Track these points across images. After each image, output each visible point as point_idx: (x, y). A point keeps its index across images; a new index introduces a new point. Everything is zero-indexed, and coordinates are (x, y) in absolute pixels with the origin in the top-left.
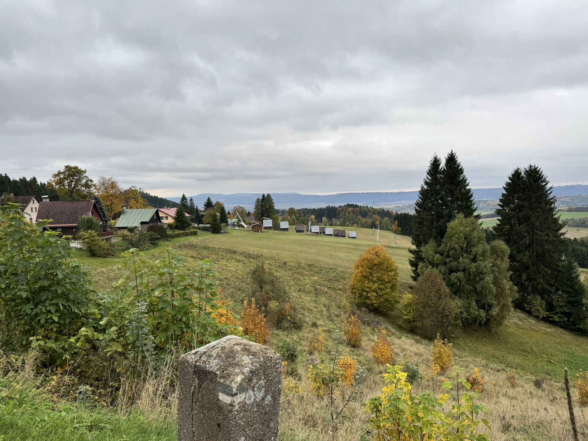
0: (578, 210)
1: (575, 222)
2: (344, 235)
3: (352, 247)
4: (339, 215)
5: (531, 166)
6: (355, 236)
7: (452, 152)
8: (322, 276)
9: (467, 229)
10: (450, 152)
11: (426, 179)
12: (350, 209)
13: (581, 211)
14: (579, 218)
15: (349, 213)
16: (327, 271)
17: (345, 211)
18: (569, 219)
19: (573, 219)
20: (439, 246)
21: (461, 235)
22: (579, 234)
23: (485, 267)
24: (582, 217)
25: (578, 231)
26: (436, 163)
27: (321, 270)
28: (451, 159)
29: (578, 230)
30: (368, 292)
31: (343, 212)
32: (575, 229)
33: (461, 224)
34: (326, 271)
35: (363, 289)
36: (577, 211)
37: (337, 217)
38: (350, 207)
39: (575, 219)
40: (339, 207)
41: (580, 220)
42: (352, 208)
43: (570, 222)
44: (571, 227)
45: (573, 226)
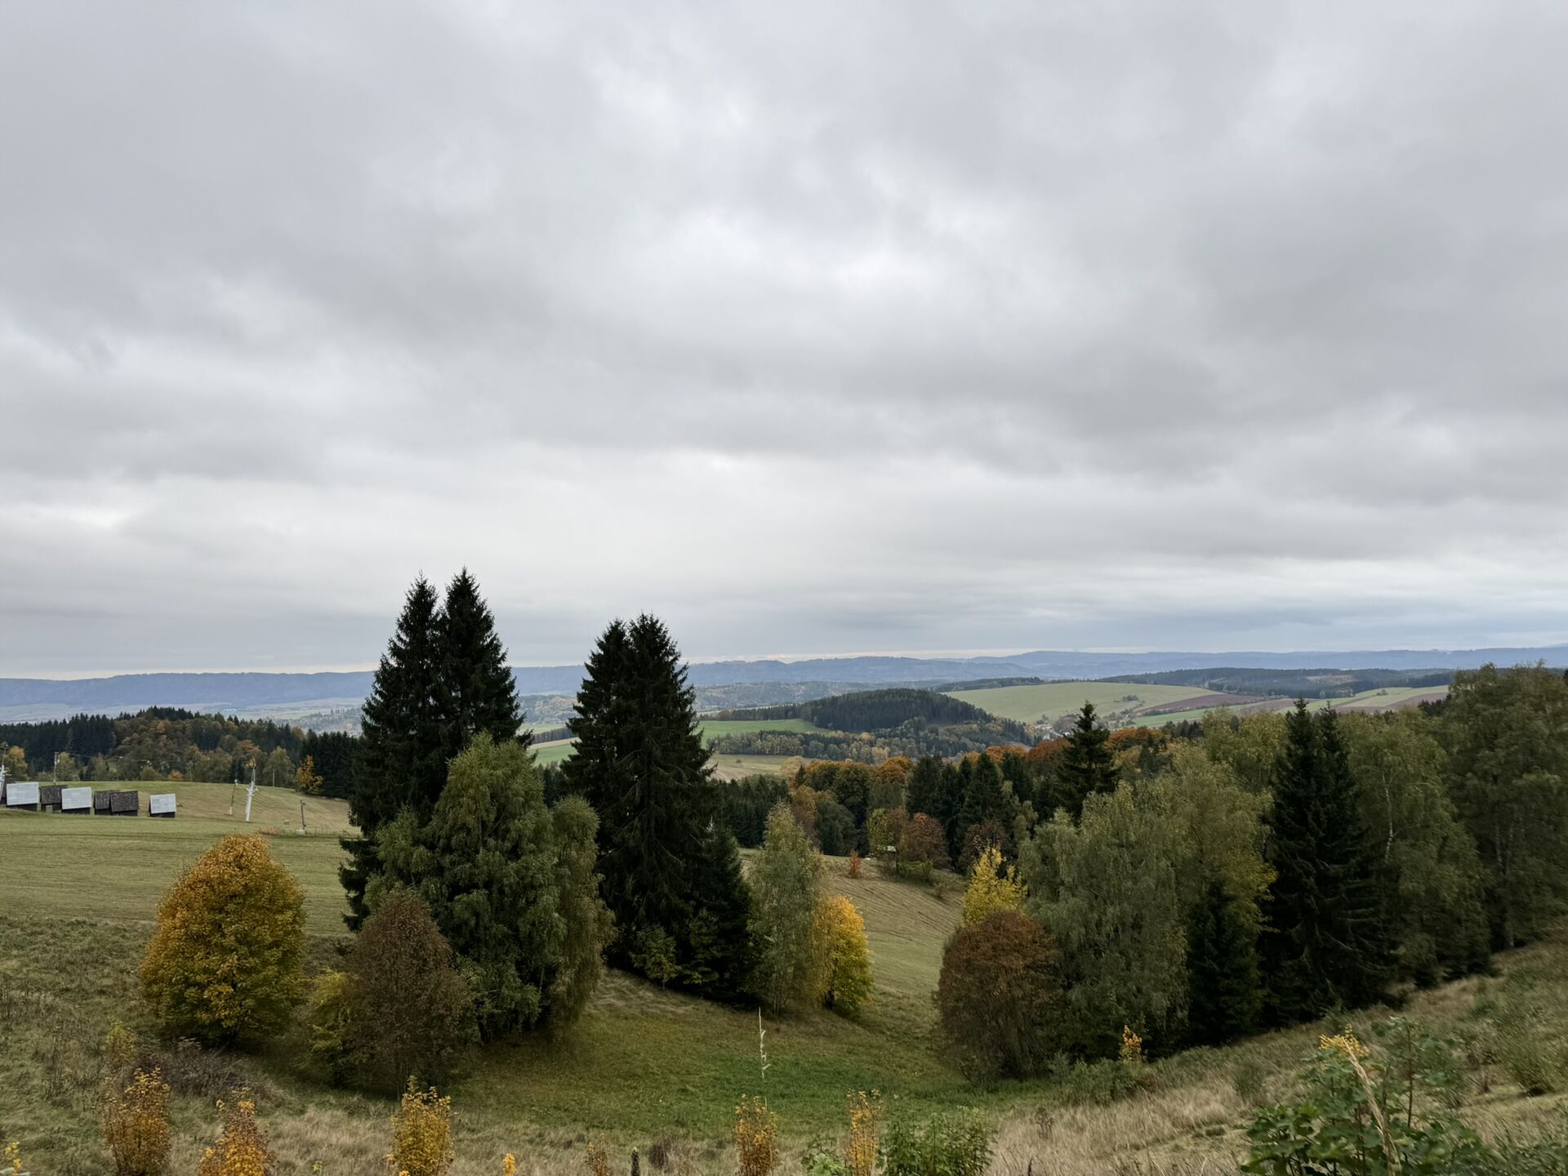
0: (739, 716)
1: (732, 744)
2: (131, 808)
3: (159, 844)
4: (119, 743)
5: (644, 618)
6: (172, 807)
7: (464, 573)
8: (36, 954)
9: (499, 772)
10: (459, 574)
11: (396, 640)
12: (161, 724)
13: (744, 720)
14: (739, 735)
15: (157, 736)
16: (60, 934)
17: (143, 730)
18: (720, 737)
19: (728, 737)
20: (423, 823)
21: (484, 789)
22: (740, 770)
23: (541, 869)
24: (746, 732)
25: (738, 765)
26: (422, 599)
27: (33, 934)
28: (463, 591)
29: (739, 762)
30: (202, 987)
31: (136, 735)
32: (733, 759)
33: (484, 760)
34: (54, 936)
35: (187, 978)
36: (736, 720)
37: (111, 750)
38: (162, 718)
39: (732, 735)
40: (119, 719)
41: (743, 738)
42: (167, 721)
43: (723, 744)
44: (725, 756)
45: (730, 753)
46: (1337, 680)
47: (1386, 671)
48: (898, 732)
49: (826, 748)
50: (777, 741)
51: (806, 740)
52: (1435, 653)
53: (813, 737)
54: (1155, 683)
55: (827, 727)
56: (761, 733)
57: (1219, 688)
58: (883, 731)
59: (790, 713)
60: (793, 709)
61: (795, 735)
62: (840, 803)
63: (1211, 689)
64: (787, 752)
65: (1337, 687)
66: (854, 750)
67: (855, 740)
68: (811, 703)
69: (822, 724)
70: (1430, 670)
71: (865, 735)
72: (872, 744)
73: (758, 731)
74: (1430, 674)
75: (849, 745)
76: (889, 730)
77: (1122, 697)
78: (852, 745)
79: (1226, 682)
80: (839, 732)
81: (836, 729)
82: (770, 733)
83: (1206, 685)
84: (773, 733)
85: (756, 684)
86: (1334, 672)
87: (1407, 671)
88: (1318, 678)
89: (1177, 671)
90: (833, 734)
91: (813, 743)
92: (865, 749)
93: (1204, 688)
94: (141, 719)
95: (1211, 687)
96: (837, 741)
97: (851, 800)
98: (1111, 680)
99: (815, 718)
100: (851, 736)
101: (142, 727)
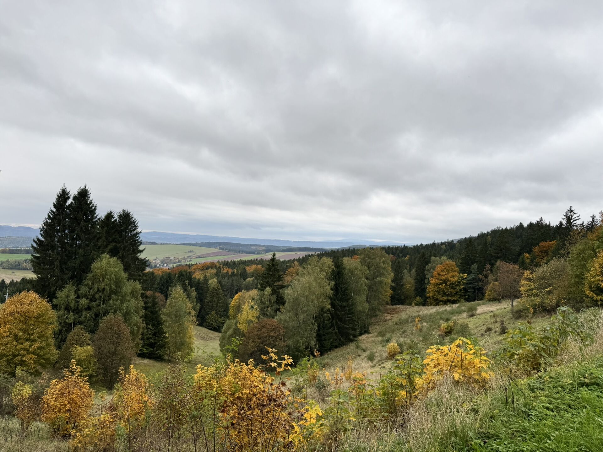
0: (12, 252)
1: (10, 264)
5: (124, 211)
7: (86, 187)
13: (15, 253)
14: (14, 260)
18: (3, 261)
19: (8, 261)
22: (15, 276)
24: (17, 259)
25: (13, 274)
32: (10, 272)
36: (10, 253)
39: (10, 260)
41: (15, 262)
46: (260, 248)
47: (274, 246)
52: (288, 241)
54: (200, 246)
57: (222, 249)
63: (219, 249)
65: (261, 251)
70: (287, 247)
74: (287, 248)
77: (187, 251)
79: (225, 247)
83: (218, 247)
85: (18, 237)
86: (260, 246)
87: (281, 247)
88: (254, 247)
89: (208, 242)
93: (217, 249)
95: (220, 249)
98: (184, 244)
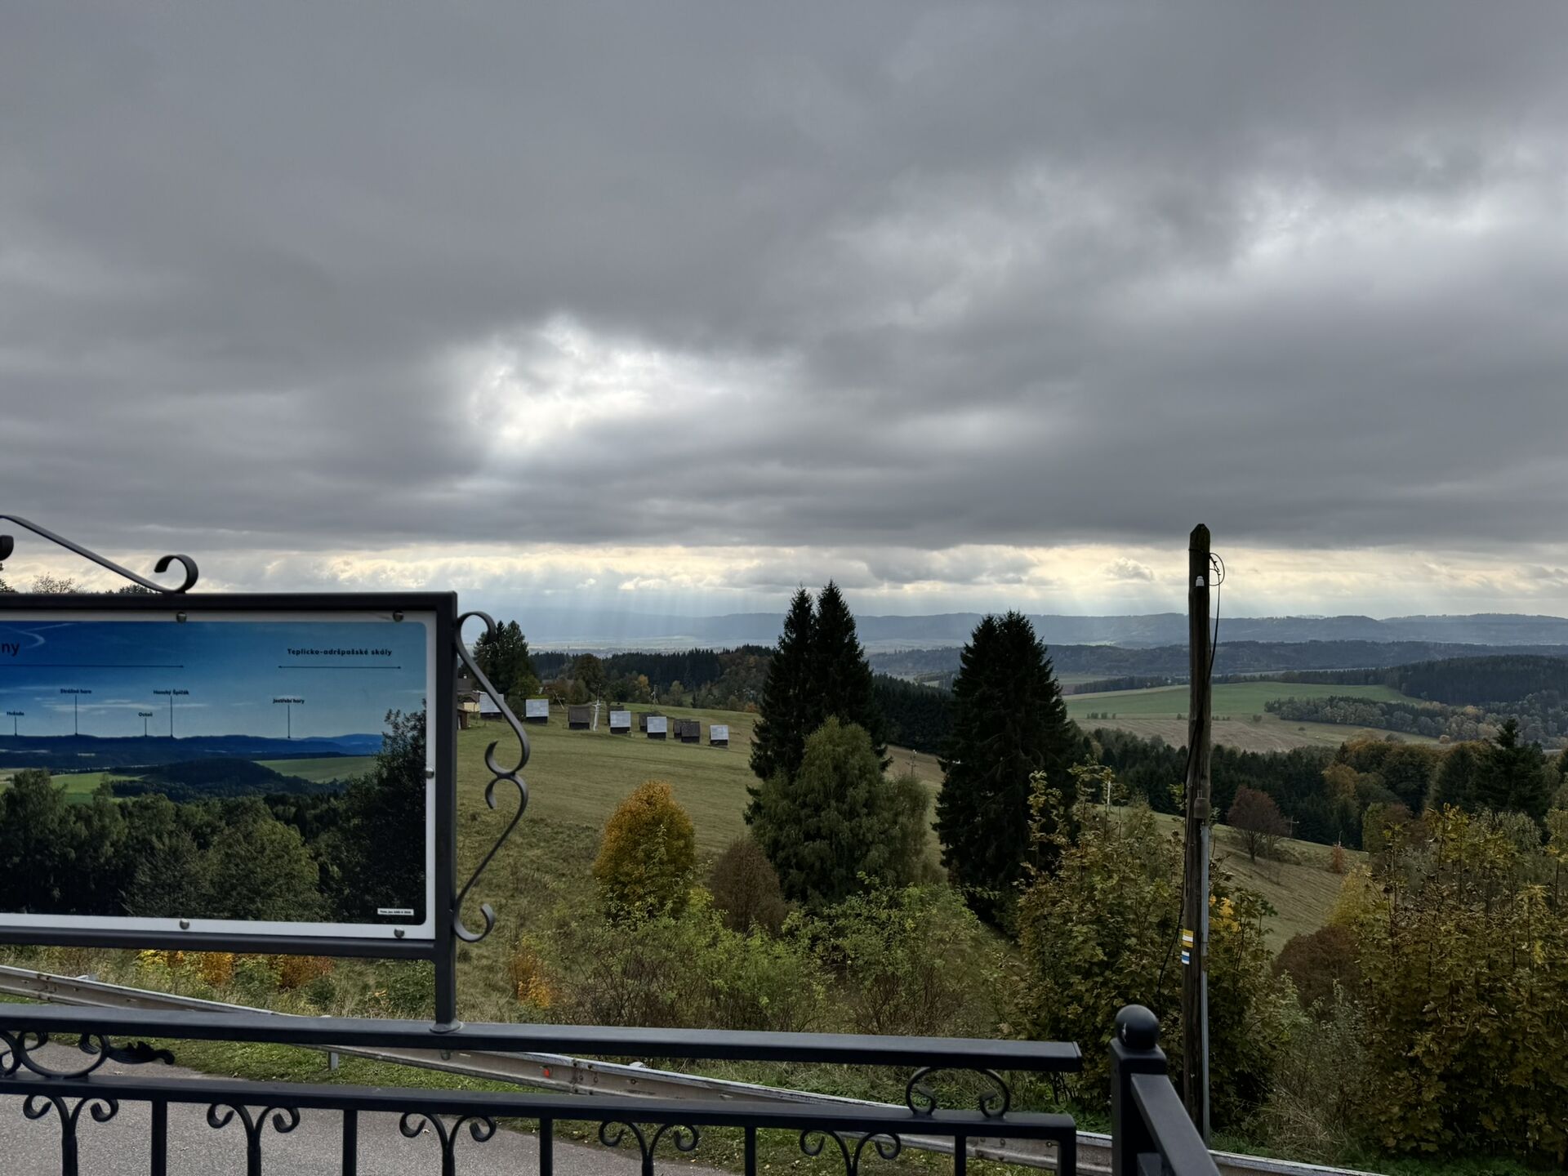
1: (1296, 709)
2: (695, 735)
4: (722, 674)
6: (725, 736)
7: (832, 583)
10: (827, 585)
12: (752, 659)
14: (1304, 699)
15: (749, 669)
17: (739, 664)
18: (1282, 700)
19: (1291, 701)
24: (1312, 696)
25: (1300, 733)
26: (802, 602)
28: (831, 598)
29: (1302, 729)
31: (733, 667)
32: (1296, 726)
33: (830, 740)
37: (716, 679)
38: (753, 654)
39: (1296, 700)
40: (722, 654)
41: (1308, 703)
42: (757, 657)
43: (1284, 708)
44: (1287, 722)
45: (1293, 720)
48: (1518, 707)
49: (1415, 720)
50: (1352, 709)
51: (1389, 710)
53: (1399, 707)
55: (1419, 697)
56: (1332, 699)
58: (1496, 705)
59: (1372, 677)
60: (1375, 673)
61: (1375, 703)
62: (1388, 788)
64: (1362, 723)
66: (1454, 725)
67: (1454, 713)
68: (1399, 669)
69: (1413, 693)
71: (1470, 709)
72: (1478, 719)
73: (1327, 696)
75: (1446, 720)
76: (1504, 704)
78: (1451, 719)
80: (1435, 703)
81: (1431, 699)
82: (1341, 699)
84: (1346, 700)
90: (1427, 705)
91: (1397, 714)
92: (1469, 726)
94: (738, 654)
96: (1432, 714)
97: (1402, 786)
99: (1404, 685)
100: (1451, 708)
101: (738, 661)
